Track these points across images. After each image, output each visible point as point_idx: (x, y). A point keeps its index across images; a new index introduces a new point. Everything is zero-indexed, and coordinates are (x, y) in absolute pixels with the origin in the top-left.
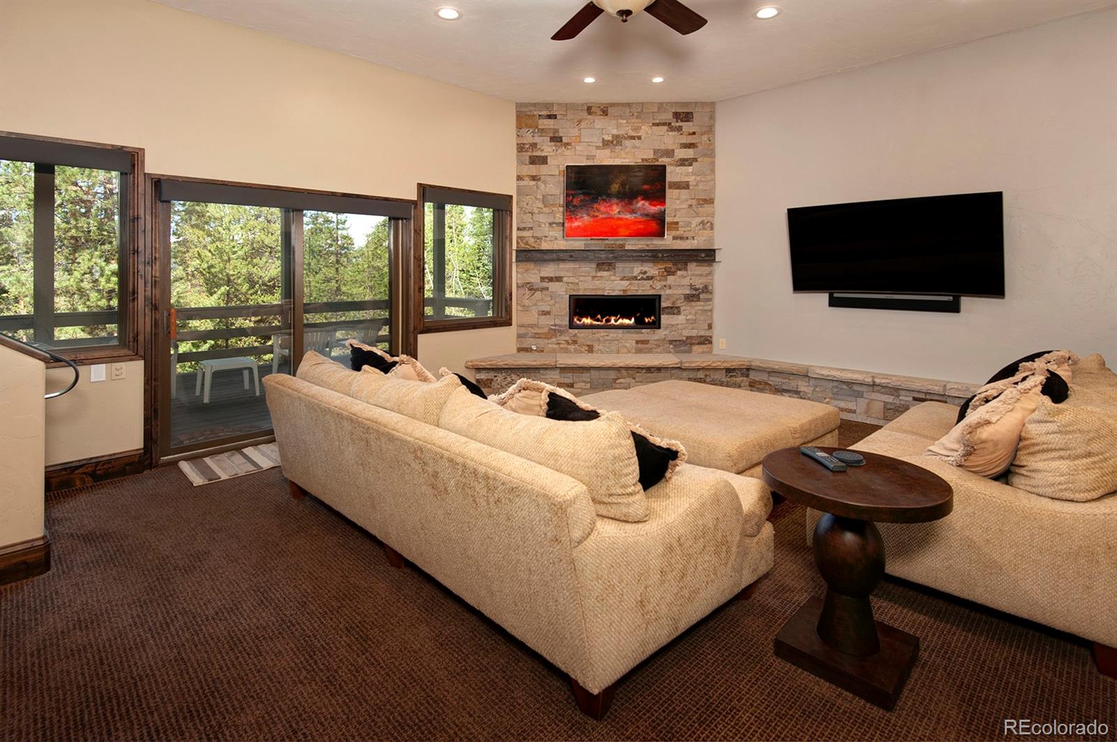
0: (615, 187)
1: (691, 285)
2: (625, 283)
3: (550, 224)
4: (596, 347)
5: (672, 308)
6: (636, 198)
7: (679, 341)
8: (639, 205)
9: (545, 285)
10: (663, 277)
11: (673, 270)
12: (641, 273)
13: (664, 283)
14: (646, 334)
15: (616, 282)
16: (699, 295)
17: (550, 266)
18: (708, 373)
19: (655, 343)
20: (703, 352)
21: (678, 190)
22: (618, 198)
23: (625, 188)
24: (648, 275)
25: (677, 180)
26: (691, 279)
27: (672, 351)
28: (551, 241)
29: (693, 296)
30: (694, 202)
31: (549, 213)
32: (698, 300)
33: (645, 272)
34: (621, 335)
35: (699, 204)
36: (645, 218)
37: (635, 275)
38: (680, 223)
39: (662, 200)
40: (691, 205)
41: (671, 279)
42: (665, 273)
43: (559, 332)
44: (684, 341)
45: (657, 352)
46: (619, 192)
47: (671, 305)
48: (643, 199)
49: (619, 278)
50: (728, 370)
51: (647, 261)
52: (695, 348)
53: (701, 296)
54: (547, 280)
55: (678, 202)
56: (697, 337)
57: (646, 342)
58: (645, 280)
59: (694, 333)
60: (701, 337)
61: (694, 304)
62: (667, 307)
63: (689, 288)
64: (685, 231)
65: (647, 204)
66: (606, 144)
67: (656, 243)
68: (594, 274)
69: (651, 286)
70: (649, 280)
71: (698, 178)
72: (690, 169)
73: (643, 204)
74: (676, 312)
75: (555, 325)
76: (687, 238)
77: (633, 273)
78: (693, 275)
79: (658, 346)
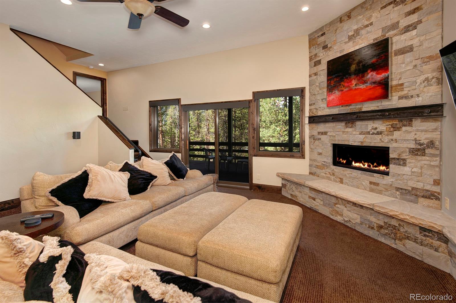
0: (353, 67)
1: (415, 140)
2: (362, 137)
3: (322, 100)
4: (344, 181)
5: (398, 159)
6: (367, 71)
7: (405, 190)
8: (369, 76)
9: (320, 137)
10: (391, 133)
11: (398, 126)
12: (373, 129)
13: (391, 137)
14: (376, 178)
15: (357, 136)
16: (424, 149)
17: (322, 125)
18: (402, 224)
19: (384, 186)
20: (428, 206)
21: (402, 55)
22: (355, 74)
23: (360, 66)
24: (378, 130)
25: (402, 47)
26: (416, 134)
27: (399, 197)
28: (322, 110)
29: (419, 150)
30: (419, 62)
31: (321, 93)
32: (424, 154)
33: (376, 128)
34: (360, 175)
35: (424, 63)
36: (373, 85)
37: (368, 131)
38: (405, 85)
39: (386, 68)
40: (416, 66)
41: (397, 134)
42: (392, 129)
43: (326, 166)
44: (409, 192)
45: (385, 195)
46: (356, 70)
47: (397, 157)
48: (371, 71)
49: (358, 133)
50: (423, 229)
51: (377, 119)
52: (421, 200)
53: (427, 151)
54: (321, 134)
55: (403, 65)
56: (423, 190)
57: (377, 184)
58: (376, 134)
59: (420, 185)
60: (428, 191)
61: (420, 158)
62: (394, 158)
63: (414, 142)
64: (409, 91)
65: (374, 74)
66: (350, 38)
67: (385, 104)
68: (343, 130)
69: (381, 139)
70: (378, 134)
71: (422, 38)
72: (414, 32)
73: (372, 75)
74: (401, 163)
75: (324, 162)
76: (412, 97)
77: (368, 129)
78: (418, 130)
79: (387, 190)
